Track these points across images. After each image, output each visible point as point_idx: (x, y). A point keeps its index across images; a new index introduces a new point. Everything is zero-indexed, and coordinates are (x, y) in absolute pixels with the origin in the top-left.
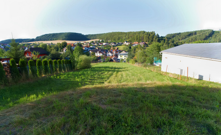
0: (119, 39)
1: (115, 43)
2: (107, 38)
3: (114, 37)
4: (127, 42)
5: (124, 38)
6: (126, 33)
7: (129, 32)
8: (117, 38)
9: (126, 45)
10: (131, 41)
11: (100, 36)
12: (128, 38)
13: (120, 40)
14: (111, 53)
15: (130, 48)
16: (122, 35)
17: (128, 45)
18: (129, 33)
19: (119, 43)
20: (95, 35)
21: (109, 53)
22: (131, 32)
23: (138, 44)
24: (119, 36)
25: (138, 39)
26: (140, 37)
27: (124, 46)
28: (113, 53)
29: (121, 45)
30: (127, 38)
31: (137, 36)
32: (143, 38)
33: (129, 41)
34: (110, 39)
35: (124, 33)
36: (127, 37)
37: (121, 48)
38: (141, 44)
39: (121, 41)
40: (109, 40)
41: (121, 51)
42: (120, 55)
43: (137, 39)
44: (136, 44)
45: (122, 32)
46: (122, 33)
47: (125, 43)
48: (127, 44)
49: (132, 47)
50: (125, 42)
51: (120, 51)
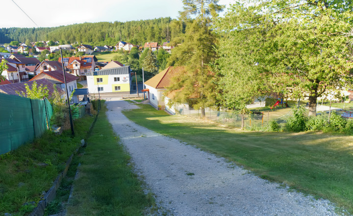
0: (103, 38)
2: (68, 37)
3: (89, 32)
4: (125, 43)
5: (117, 35)
6: (122, 24)
7: (130, 22)
8: (99, 34)
9: (122, 51)
10: (137, 43)
11: (49, 33)
12: (129, 34)
13: (107, 40)
15: (136, 57)
16: (111, 29)
17: (128, 51)
18: (131, 24)
19: (101, 48)
20: (34, 30)
23: (157, 48)
24: (103, 31)
25: (157, 36)
26: (160, 29)
27: (117, 54)
29: (108, 53)
30: (126, 34)
31: (153, 28)
32: (170, 32)
33: (132, 41)
34: (77, 38)
36: (125, 32)
38: (167, 48)
39: (109, 43)
43: (153, 36)
44: (151, 48)
47: (121, 45)
48: (127, 48)
49: (140, 55)
50: (120, 43)
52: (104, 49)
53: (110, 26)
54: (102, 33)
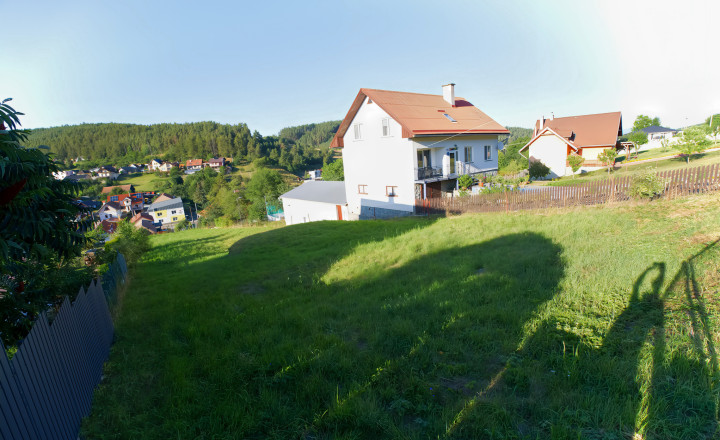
0: (122, 151)
1: (109, 168)
2: (64, 150)
3: (99, 144)
4: (160, 162)
5: (144, 147)
6: (149, 128)
7: (159, 126)
8: (115, 147)
9: (159, 173)
10: (175, 159)
12: (162, 145)
13: (130, 154)
14: (118, 206)
15: (180, 181)
16: (132, 138)
17: (167, 173)
18: (162, 129)
19: (127, 169)
21: (107, 209)
22: (167, 126)
23: (203, 166)
24: (121, 140)
25: (200, 150)
26: (204, 141)
27: (153, 177)
28: (123, 208)
29: (139, 175)
30: (157, 145)
31: (194, 140)
32: (216, 145)
33: (168, 156)
34: (80, 151)
35: (140, 128)
36: (155, 143)
37: (143, 184)
38: (214, 165)
39: (135, 160)
40: (75, 156)
41: (151, 197)
42: (156, 210)
43: (195, 149)
44: (194, 167)
45: (129, 126)
46: (129, 129)
47: (155, 165)
48: (164, 168)
49: (184, 177)
50: (154, 162)
51: (149, 198)
52: (132, 170)
53: (130, 132)
54: (121, 145)
